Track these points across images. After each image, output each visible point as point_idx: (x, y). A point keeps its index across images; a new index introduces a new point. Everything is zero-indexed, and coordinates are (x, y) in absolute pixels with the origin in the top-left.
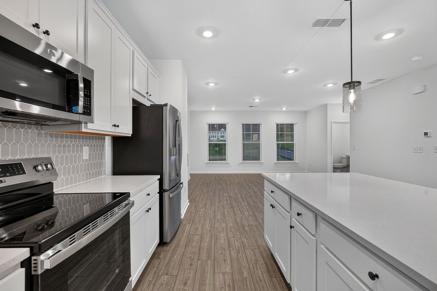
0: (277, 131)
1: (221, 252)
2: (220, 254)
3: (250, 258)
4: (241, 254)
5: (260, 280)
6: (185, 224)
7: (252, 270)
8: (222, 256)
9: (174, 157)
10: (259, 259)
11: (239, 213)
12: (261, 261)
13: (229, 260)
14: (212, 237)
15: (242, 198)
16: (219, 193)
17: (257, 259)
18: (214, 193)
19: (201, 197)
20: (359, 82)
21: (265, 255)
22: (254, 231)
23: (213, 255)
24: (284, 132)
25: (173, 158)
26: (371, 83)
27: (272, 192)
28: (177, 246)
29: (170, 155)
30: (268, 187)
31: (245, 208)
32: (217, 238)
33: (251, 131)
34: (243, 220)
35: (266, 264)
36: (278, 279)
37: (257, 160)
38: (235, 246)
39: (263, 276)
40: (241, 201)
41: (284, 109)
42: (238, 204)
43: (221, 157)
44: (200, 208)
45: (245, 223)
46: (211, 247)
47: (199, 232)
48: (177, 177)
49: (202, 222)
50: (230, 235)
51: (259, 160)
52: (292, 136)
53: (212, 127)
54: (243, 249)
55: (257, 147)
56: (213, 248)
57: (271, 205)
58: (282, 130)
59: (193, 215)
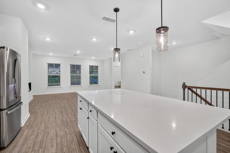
0: (90, 69)
1: (50, 141)
2: (49, 143)
3: (69, 140)
4: (63, 139)
5: (73, 150)
6: (24, 130)
7: (69, 146)
8: (50, 143)
9: (13, 85)
10: (74, 139)
11: (66, 115)
12: (75, 139)
13: (55, 145)
14: (45, 134)
15: (68, 106)
16: (54, 106)
17: (73, 139)
18: (50, 106)
19: (41, 109)
20: (119, 49)
21: (78, 135)
22: (73, 124)
23: (44, 145)
24: (93, 69)
25: (11, 86)
26: (127, 50)
27: (81, 101)
28: (15, 146)
29: (8, 84)
30: (79, 99)
31: (69, 112)
32: (48, 133)
33: (75, 69)
34: (67, 119)
35: (78, 140)
36: (83, 146)
37: (79, 85)
38: (61, 135)
39: (75, 147)
40: (68, 108)
41: (93, 58)
42: (65, 110)
43: (57, 84)
44: (39, 117)
45: (69, 120)
46: (43, 140)
47: (36, 133)
48: (15, 99)
49: (38, 126)
50: (58, 129)
51: (80, 84)
52: (97, 72)
53: (50, 65)
54: (65, 135)
55: (79, 78)
56: (44, 140)
57: (80, 108)
58: (92, 69)
59: (32, 122)
